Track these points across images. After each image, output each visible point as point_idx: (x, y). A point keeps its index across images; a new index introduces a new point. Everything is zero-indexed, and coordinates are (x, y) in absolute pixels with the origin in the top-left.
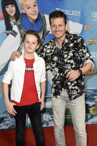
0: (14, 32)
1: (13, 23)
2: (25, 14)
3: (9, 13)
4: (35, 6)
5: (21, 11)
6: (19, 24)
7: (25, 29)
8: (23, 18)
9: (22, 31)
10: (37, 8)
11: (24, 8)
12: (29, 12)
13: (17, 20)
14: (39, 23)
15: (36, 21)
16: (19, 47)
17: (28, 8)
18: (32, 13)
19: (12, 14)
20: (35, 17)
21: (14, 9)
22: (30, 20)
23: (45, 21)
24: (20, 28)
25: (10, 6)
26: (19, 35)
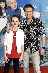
0: (4, 16)
1: (3, 12)
2: (10, 7)
3: (1, 6)
4: (15, 3)
5: (8, 6)
6: (7, 12)
7: (10, 15)
8: (9, 9)
9: (8, 16)
10: (16, 4)
11: (10, 4)
12: (12, 6)
13: (5, 10)
14: (17, 11)
15: (16, 10)
16: (7, 24)
17: (12, 4)
18: (14, 7)
19: (3, 7)
20: (15, 9)
21: (4, 4)
22: (13, 10)
23: (21, 10)
24: (7, 14)
25: (2, 3)
26: (6, 18)
